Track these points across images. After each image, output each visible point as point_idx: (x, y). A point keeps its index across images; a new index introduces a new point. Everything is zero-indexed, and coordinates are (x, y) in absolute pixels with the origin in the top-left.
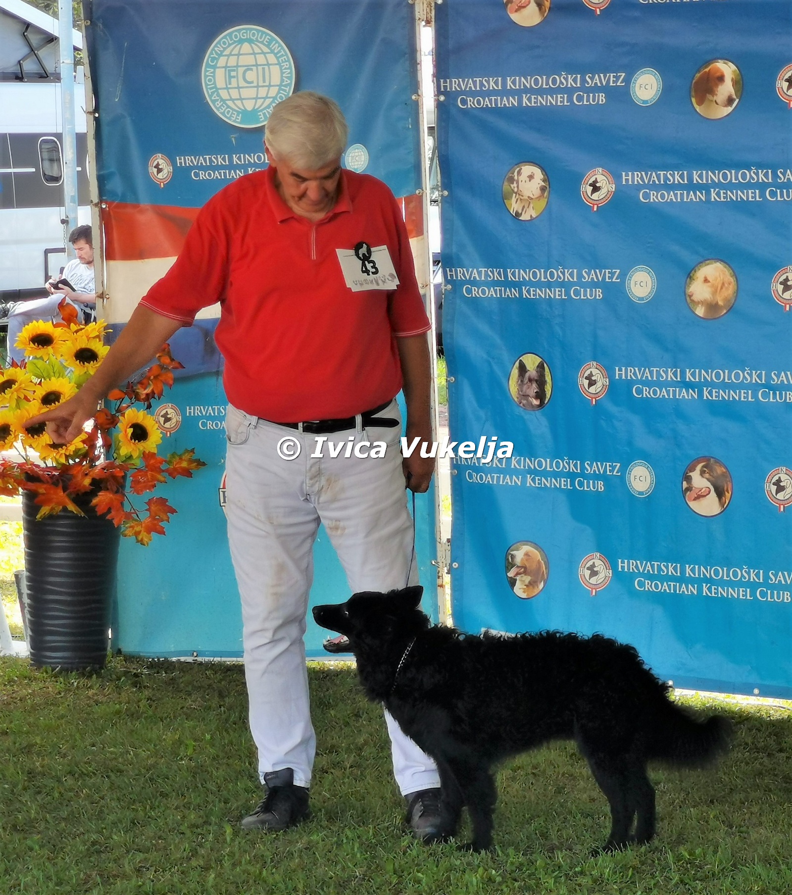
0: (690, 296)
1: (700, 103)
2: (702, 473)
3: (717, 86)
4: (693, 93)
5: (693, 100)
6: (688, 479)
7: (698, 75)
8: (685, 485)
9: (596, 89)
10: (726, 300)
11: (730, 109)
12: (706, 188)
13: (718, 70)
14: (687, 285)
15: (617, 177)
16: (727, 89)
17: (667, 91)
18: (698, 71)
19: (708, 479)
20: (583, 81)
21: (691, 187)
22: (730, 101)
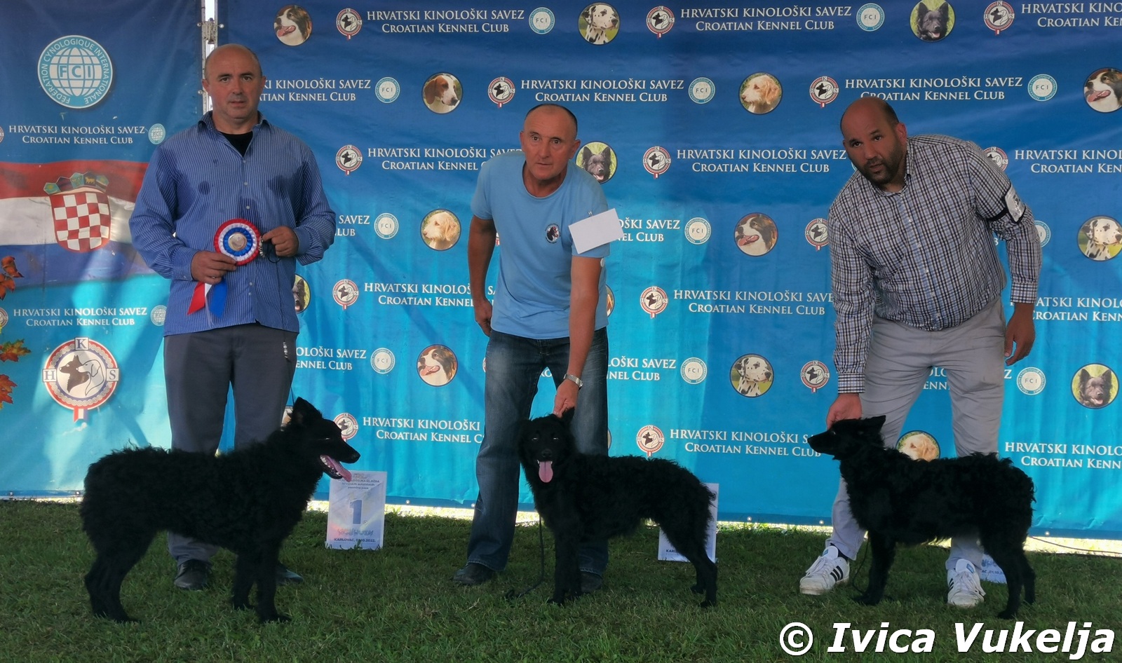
0: (425, 235)
1: (430, 102)
2: (434, 356)
3: (443, 91)
4: (424, 95)
5: (425, 100)
6: (423, 361)
7: (427, 83)
8: (419, 364)
9: (348, 91)
10: (452, 237)
11: (454, 107)
12: (435, 161)
13: (443, 80)
14: (421, 227)
15: (364, 152)
16: (450, 93)
17: (404, 93)
18: (427, 80)
19: (438, 360)
20: (338, 84)
21: (423, 159)
22: (453, 101)
